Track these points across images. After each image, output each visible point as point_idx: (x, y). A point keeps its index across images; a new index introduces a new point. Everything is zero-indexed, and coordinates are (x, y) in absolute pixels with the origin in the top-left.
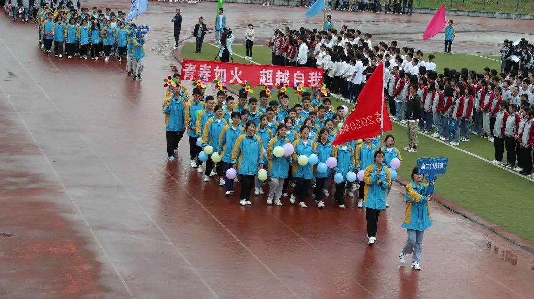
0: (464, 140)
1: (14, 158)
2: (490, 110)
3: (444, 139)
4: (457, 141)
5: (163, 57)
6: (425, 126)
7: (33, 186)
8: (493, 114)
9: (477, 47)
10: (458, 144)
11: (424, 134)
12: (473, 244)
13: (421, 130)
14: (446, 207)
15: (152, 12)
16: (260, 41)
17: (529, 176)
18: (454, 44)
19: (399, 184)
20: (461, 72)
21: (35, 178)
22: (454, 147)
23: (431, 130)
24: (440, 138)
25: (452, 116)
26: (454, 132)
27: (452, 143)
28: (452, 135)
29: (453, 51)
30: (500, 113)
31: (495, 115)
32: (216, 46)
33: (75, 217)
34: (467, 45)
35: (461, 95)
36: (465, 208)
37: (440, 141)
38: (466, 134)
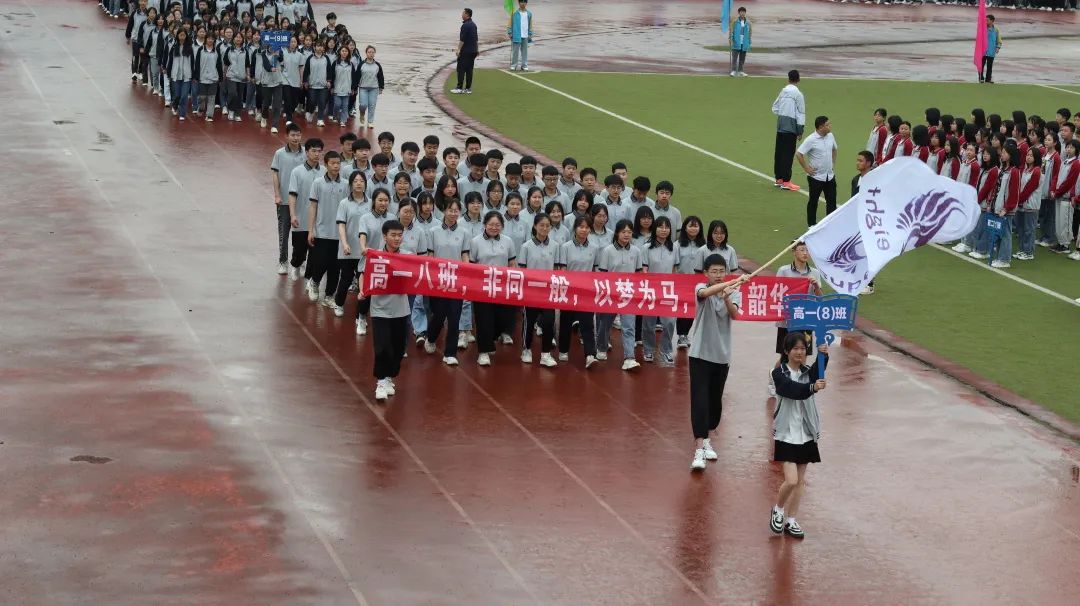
0: (1022, 257)
1: (110, 304)
3: (978, 255)
4: (1005, 260)
5: (408, 98)
7: (147, 360)
9: (1045, 70)
10: (1008, 265)
12: (1040, 468)
14: (984, 393)
15: (385, 8)
16: (604, 63)
18: (998, 64)
19: (888, 348)
20: (1012, 119)
21: (153, 345)
24: (970, 254)
26: (999, 242)
27: (995, 264)
28: (995, 248)
29: (995, 77)
32: (514, 74)
33: (235, 421)
34: (1025, 66)
35: (1011, 165)
36: (1024, 395)
37: (970, 260)
38: (1026, 245)
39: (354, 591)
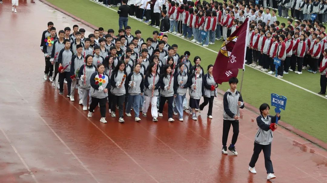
0: (211, 43)
2: (228, 25)
3: (199, 43)
4: (207, 44)
6: (188, 35)
8: (229, 27)
10: (208, 46)
11: (187, 40)
12: (218, 107)
13: (185, 38)
17: (250, 65)
22: (205, 48)
23: (191, 38)
24: (197, 42)
25: (203, 29)
26: (205, 39)
27: (204, 45)
28: (204, 41)
30: (233, 27)
31: (230, 28)
37: (197, 44)
38: (212, 40)
39: (12, 146)
